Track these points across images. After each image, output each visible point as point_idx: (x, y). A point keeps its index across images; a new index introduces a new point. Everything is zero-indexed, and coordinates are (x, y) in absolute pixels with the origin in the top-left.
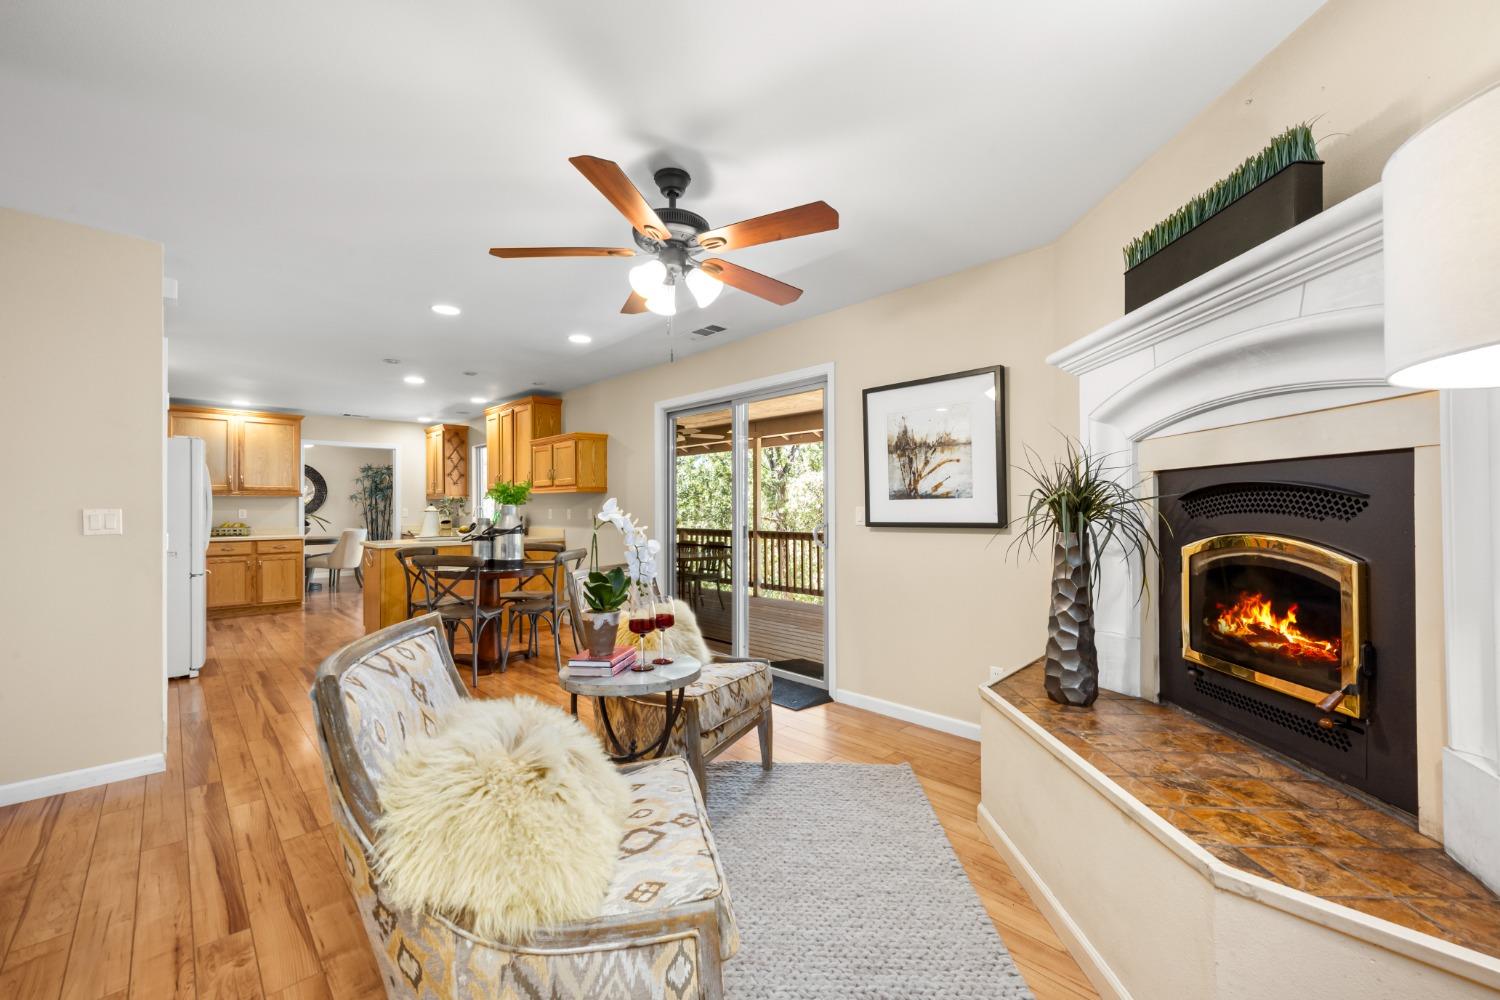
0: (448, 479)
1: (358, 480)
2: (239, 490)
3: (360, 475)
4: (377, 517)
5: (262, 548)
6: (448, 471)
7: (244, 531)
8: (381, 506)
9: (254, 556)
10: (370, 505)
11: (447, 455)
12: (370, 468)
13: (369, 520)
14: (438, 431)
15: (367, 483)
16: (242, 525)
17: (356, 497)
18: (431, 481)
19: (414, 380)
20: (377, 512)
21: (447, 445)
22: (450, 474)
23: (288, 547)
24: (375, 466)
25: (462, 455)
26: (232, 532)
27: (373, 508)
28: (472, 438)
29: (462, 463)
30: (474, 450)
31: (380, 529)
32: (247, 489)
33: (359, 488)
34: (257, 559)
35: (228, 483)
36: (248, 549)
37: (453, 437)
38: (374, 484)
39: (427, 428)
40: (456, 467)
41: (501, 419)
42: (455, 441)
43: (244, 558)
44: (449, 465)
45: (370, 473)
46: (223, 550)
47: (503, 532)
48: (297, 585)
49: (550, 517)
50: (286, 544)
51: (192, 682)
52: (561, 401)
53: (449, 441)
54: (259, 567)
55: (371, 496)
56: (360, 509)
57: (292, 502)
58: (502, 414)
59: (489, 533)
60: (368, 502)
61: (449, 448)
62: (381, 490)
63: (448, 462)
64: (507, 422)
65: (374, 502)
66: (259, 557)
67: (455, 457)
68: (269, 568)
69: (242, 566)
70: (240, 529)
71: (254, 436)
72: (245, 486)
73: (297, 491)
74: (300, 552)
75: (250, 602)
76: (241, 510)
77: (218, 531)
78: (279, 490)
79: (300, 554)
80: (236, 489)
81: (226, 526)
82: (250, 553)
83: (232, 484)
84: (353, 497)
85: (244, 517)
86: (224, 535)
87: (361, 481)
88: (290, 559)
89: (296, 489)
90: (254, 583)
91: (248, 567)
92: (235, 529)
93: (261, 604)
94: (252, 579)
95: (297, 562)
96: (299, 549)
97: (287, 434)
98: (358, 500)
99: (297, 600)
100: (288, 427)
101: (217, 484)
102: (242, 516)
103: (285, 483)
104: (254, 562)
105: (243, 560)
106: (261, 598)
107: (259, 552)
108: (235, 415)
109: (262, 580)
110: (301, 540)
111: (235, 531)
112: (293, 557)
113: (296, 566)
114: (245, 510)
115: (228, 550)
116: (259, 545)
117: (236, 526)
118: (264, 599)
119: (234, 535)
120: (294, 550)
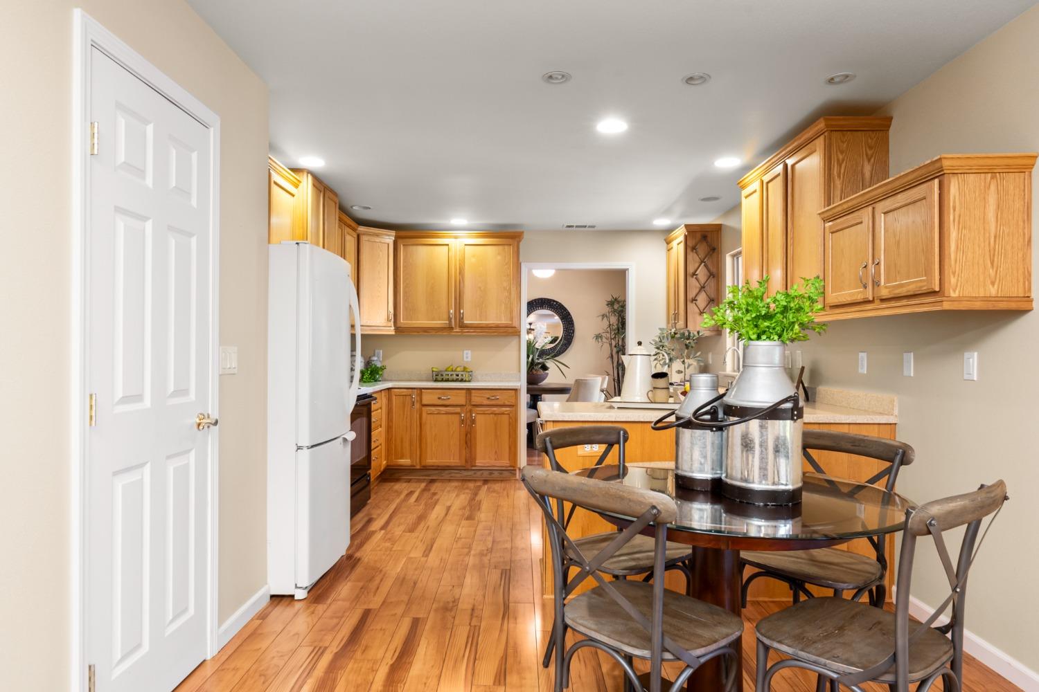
0: (691, 306)
2: (460, 327)
3: (606, 309)
5: (476, 399)
6: (691, 295)
7: (466, 377)
9: (469, 408)
10: (616, 346)
11: (691, 270)
14: (679, 235)
15: (614, 319)
16: (465, 369)
17: (601, 337)
18: (672, 312)
19: (612, 126)
21: (691, 255)
22: (694, 300)
23: (503, 399)
25: (713, 270)
26: (455, 377)
28: (726, 240)
29: (712, 282)
30: (728, 260)
32: (467, 326)
33: (605, 324)
34: (471, 411)
35: (450, 319)
36: (460, 399)
37: (700, 241)
38: (621, 320)
39: (666, 233)
40: (703, 287)
41: (765, 186)
42: (702, 249)
43: (458, 410)
44: (694, 285)
45: (617, 306)
46: (439, 398)
47: (744, 413)
48: (510, 448)
49: (863, 370)
50: (499, 395)
51: (298, 606)
52: (890, 119)
53: (694, 248)
54: (473, 421)
57: (514, 341)
58: (766, 178)
59: (713, 413)
60: (614, 343)
61: (694, 259)
63: (692, 281)
64: (776, 189)
66: (474, 409)
67: (702, 272)
68: (482, 422)
69: (455, 419)
70: (462, 373)
71: (473, 260)
72: (465, 322)
73: (515, 327)
74: (514, 406)
75: (463, 463)
76: (465, 352)
77: (442, 375)
78: (497, 327)
79: (514, 409)
80: (458, 326)
81: (450, 369)
82: (464, 403)
83: (453, 321)
84: (598, 337)
85: (469, 359)
86: (447, 380)
87: (607, 316)
88: (503, 414)
89: (514, 325)
90: (468, 440)
91: (463, 420)
92: (457, 373)
93: (475, 466)
94: (466, 435)
95: (510, 418)
96: (512, 401)
97: (505, 257)
98: (604, 340)
99: (510, 466)
100: (506, 247)
101: (439, 320)
102: (467, 358)
103: (503, 319)
104: (468, 415)
105: (456, 411)
106: (475, 459)
107: (473, 403)
108: (456, 237)
109: (475, 438)
110: (516, 390)
111: (458, 375)
112: (506, 411)
113: (510, 424)
114: (470, 352)
115: (444, 399)
116: (473, 395)
117: (458, 369)
118: (477, 461)
119: (457, 380)
120: (507, 403)
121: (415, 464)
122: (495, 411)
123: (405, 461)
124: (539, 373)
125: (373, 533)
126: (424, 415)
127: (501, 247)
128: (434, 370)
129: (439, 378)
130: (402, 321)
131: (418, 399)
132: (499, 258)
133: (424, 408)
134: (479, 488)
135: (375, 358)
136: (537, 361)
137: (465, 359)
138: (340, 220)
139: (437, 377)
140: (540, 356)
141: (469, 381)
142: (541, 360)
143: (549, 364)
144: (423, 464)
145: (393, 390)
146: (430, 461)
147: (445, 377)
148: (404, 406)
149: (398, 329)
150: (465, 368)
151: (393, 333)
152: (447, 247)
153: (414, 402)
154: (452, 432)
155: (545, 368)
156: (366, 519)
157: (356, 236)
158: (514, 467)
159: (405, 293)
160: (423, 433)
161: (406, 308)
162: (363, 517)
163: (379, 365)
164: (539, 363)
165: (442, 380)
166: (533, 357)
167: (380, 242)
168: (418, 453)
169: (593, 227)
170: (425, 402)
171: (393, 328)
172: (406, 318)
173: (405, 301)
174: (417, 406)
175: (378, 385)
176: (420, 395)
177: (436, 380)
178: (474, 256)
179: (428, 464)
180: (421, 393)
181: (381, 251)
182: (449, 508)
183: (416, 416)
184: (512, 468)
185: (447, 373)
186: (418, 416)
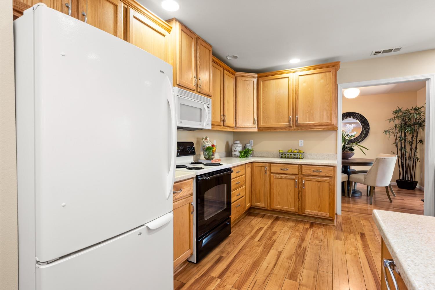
1: (390, 120)
2: (296, 126)
3: (392, 116)
4: (405, 146)
5: (305, 171)
7: (300, 156)
8: (409, 137)
9: (300, 176)
10: (400, 137)
12: (400, 111)
13: (399, 147)
15: (398, 122)
16: (299, 152)
17: (389, 132)
20: (405, 142)
23: (324, 172)
24: (404, 109)
26: (293, 156)
27: (403, 139)
31: (408, 155)
32: (300, 125)
33: (392, 124)
34: (302, 179)
35: (289, 122)
36: (295, 170)
38: (403, 122)
43: (294, 177)
45: (400, 114)
46: (281, 169)
48: (329, 204)
50: (321, 169)
54: (303, 185)
55: (401, 131)
56: (392, 139)
57: (333, 134)
60: (398, 135)
62: (409, 126)
65: (403, 135)
66: (304, 177)
68: (309, 186)
69: (292, 182)
70: (298, 154)
71: (304, 84)
72: (299, 123)
73: (334, 125)
74: (333, 177)
75: (297, 211)
76: (300, 141)
77: (285, 155)
78: (321, 125)
79: (332, 179)
80: (294, 125)
81: (290, 151)
82: (297, 173)
83: (291, 122)
84: (387, 132)
85: (303, 145)
86: (289, 158)
87: (393, 120)
88: (325, 182)
89: (333, 123)
90: (300, 196)
91: (296, 184)
92: (295, 154)
93: (305, 213)
94: (299, 193)
95: (329, 185)
96: (332, 174)
97: (326, 80)
98: (391, 134)
99: (330, 217)
100: (327, 73)
101: (283, 123)
102: (301, 144)
103: (325, 120)
104: (300, 180)
105: (293, 178)
106: (305, 209)
107: (303, 174)
108: (293, 72)
109: (305, 196)
110: (334, 167)
111: (295, 155)
112: (327, 180)
113: (329, 189)
114: (303, 141)
115: (284, 170)
116: (303, 168)
117: (295, 151)
118: (306, 210)
119: (294, 158)
120: (327, 175)
121: (267, 207)
122: (318, 179)
123: (262, 205)
124: (348, 153)
125: (213, 279)
126: (272, 178)
127: (324, 74)
128: (281, 151)
129: (284, 156)
130: (262, 124)
131: (269, 169)
132: (322, 81)
133: (272, 175)
134: (307, 229)
135: (248, 145)
136: (347, 146)
137: (300, 145)
138: (214, 61)
139: (283, 155)
140: (348, 143)
141: (302, 159)
142: (349, 146)
143: (355, 147)
144: (272, 207)
145: (254, 163)
146: (276, 206)
147: (287, 156)
148: (261, 173)
149: (260, 129)
150: (299, 150)
151: (257, 131)
152: (287, 79)
153: (266, 171)
154: (289, 191)
155: (352, 150)
156: (218, 257)
157: (234, 77)
158: (332, 218)
159: (263, 108)
160: (272, 190)
161: (264, 117)
162: (215, 256)
163: (250, 148)
164: (349, 147)
165: (285, 158)
166: (344, 144)
167: (249, 80)
168: (269, 200)
169: (398, 50)
170: (272, 171)
171: (257, 128)
172: (264, 122)
173: (263, 112)
174: (268, 173)
175: (248, 159)
176: (270, 167)
177: (282, 158)
178: (305, 82)
179: (274, 208)
180: (270, 165)
181: (249, 85)
182: (280, 253)
183: (267, 179)
184: (331, 218)
185: (289, 153)
186: (269, 179)
